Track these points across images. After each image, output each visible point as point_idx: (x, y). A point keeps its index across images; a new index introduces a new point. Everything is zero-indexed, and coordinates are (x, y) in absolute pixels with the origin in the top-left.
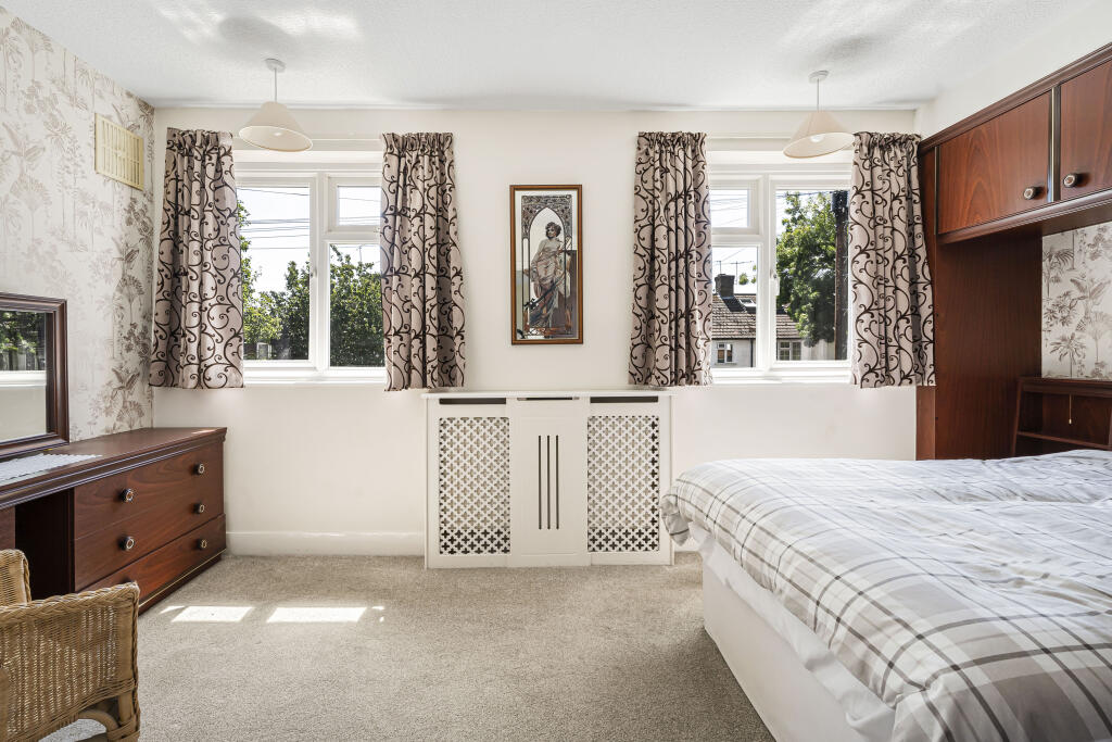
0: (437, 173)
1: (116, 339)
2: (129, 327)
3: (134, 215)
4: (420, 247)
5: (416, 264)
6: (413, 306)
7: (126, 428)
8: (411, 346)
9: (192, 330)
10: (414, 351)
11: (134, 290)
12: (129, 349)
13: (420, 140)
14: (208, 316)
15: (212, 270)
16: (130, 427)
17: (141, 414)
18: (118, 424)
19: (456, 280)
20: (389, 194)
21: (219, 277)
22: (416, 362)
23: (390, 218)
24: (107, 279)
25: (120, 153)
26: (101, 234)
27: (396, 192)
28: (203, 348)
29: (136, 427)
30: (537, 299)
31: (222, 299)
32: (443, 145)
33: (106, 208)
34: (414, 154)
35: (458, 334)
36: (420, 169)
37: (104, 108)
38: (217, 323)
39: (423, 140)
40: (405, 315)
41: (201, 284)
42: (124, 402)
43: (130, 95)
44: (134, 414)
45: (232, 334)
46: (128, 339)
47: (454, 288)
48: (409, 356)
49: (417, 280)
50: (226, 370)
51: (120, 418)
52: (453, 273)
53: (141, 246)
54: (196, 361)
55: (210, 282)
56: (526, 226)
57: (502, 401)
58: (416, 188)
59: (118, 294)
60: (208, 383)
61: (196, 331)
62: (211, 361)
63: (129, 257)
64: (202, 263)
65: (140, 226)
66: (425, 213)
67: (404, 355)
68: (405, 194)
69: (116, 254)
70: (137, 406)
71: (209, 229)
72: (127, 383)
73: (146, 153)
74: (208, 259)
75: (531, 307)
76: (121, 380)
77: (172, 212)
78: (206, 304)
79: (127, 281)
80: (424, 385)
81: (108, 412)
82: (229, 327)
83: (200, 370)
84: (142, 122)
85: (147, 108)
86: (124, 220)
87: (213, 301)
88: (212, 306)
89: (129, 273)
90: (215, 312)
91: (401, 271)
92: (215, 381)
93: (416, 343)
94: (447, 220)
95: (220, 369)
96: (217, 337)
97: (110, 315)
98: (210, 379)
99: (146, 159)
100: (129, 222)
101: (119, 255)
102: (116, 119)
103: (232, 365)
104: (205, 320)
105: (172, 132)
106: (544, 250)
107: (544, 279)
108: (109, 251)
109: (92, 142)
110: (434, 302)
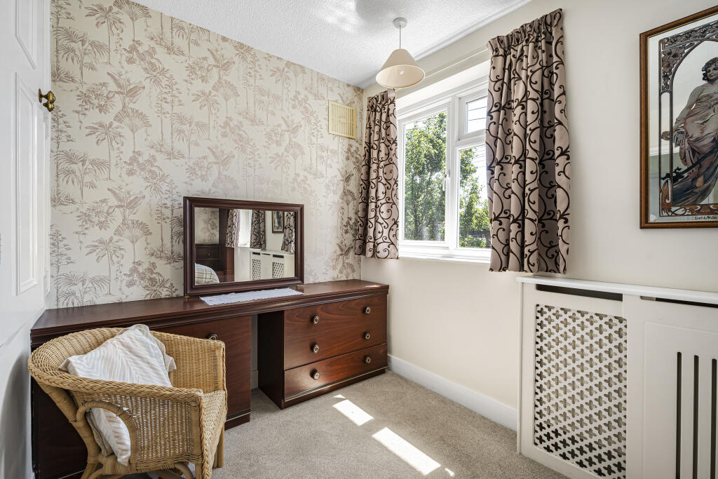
0: (543, 56)
1: (339, 227)
2: (347, 219)
3: (350, 153)
4: (521, 134)
5: (515, 152)
6: (513, 193)
7: (344, 278)
8: (510, 231)
9: (371, 220)
10: (512, 235)
11: (350, 198)
12: (346, 232)
13: (524, 32)
14: (380, 211)
15: (383, 181)
16: (347, 277)
17: (353, 271)
18: (340, 275)
19: (561, 161)
20: (494, 93)
21: (388, 185)
22: (514, 246)
23: (494, 115)
24: (335, 192)
25: (342, 120)
26: (331, 167)
27: (500, 90)
28: (377, 232)
29: (350, 278)
30: (684, 168)
31: (389, 200)
32: (551, 25)
33: (334, 152)
34: (519, 48)
35: (561, 217)
36: (524, 59)
37: (333, 96)
38: (385, 215)
39: (528, 29)
40: (505, 201)
41: (377, 191)
42: (344, 263)
43: (348, 85)
44: (349, 270)
45: (393, 222)
46: (346, 226)
47: (558, 169)
48: (508, 240)
49: (517, 166)
50: (389, 247)
51: (341, 272)
52: (557, 153)
53: (354, 172)
54: (372, 240)
55: (381, 188)
56: (666, 77)
57: (618, 297)
58: (520, 78)
59: (341, 201)
60: (378, 255)
61: (373, 221)
62: (380, 240)
63: (347, 179)
64: (378, 177)
65: (354, 160)
66: (527, 99)
67: (503, 240)
68: (509, 88)
69: (340, 177)
70: (351, 266)
71: (382, 155)
72: (345, 252)
73: (359, 117)
74: (381, 174)
75: (675, 180)
76: (342, 250)
77: (367, 148)
78: (379, 203)
79: (346, 193)
80: (521, 268)
81: (334, 268)
82: (392, 218)
83: (374, 246)
84: (356, 99)
85: (359, 90)
86: (345, 158)
87: (383, 201)
88: (382, 205)
89: (348, 188)
90: (384, 208)
91: (504, 160)
92: (382, 254)
93: (514, 227)
94: (553, 100)
95: (385, 246)
96: (385, 224)
97: (336, 213)
98: (379, 252)
99: (358, 120)
100: (348, 159)
101: (342, 179)
102: (340, 101)
103: (392, 244)
104: (378, 214)
105: (370, 99)
106: (698, 101)
107: (698, 140)
108: (336, 176)
109: (326, 117)
110: (535, 185)
